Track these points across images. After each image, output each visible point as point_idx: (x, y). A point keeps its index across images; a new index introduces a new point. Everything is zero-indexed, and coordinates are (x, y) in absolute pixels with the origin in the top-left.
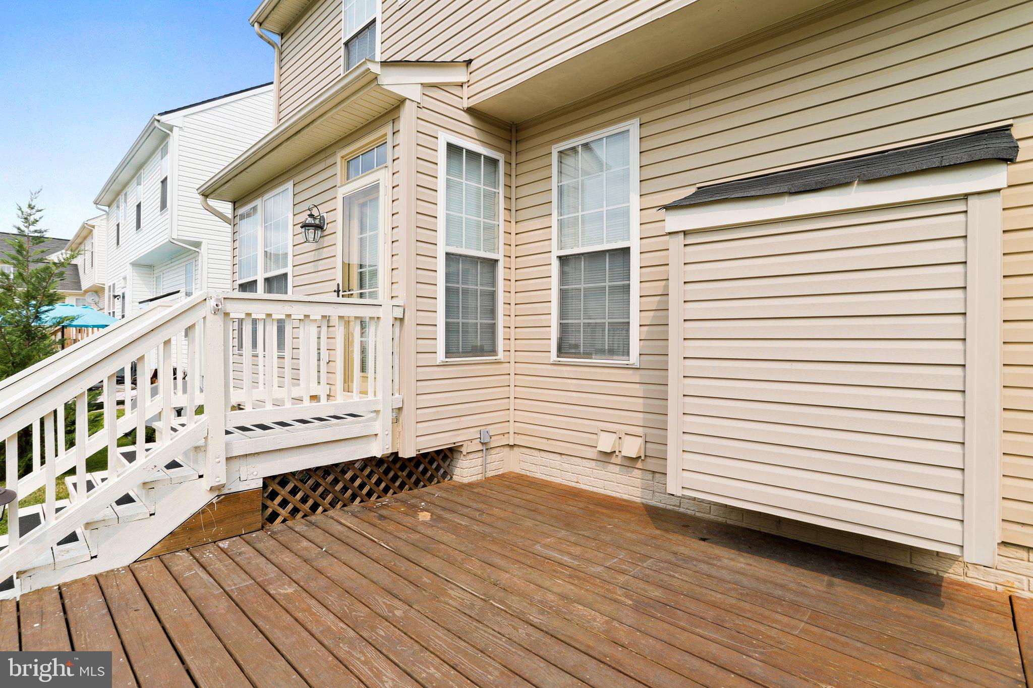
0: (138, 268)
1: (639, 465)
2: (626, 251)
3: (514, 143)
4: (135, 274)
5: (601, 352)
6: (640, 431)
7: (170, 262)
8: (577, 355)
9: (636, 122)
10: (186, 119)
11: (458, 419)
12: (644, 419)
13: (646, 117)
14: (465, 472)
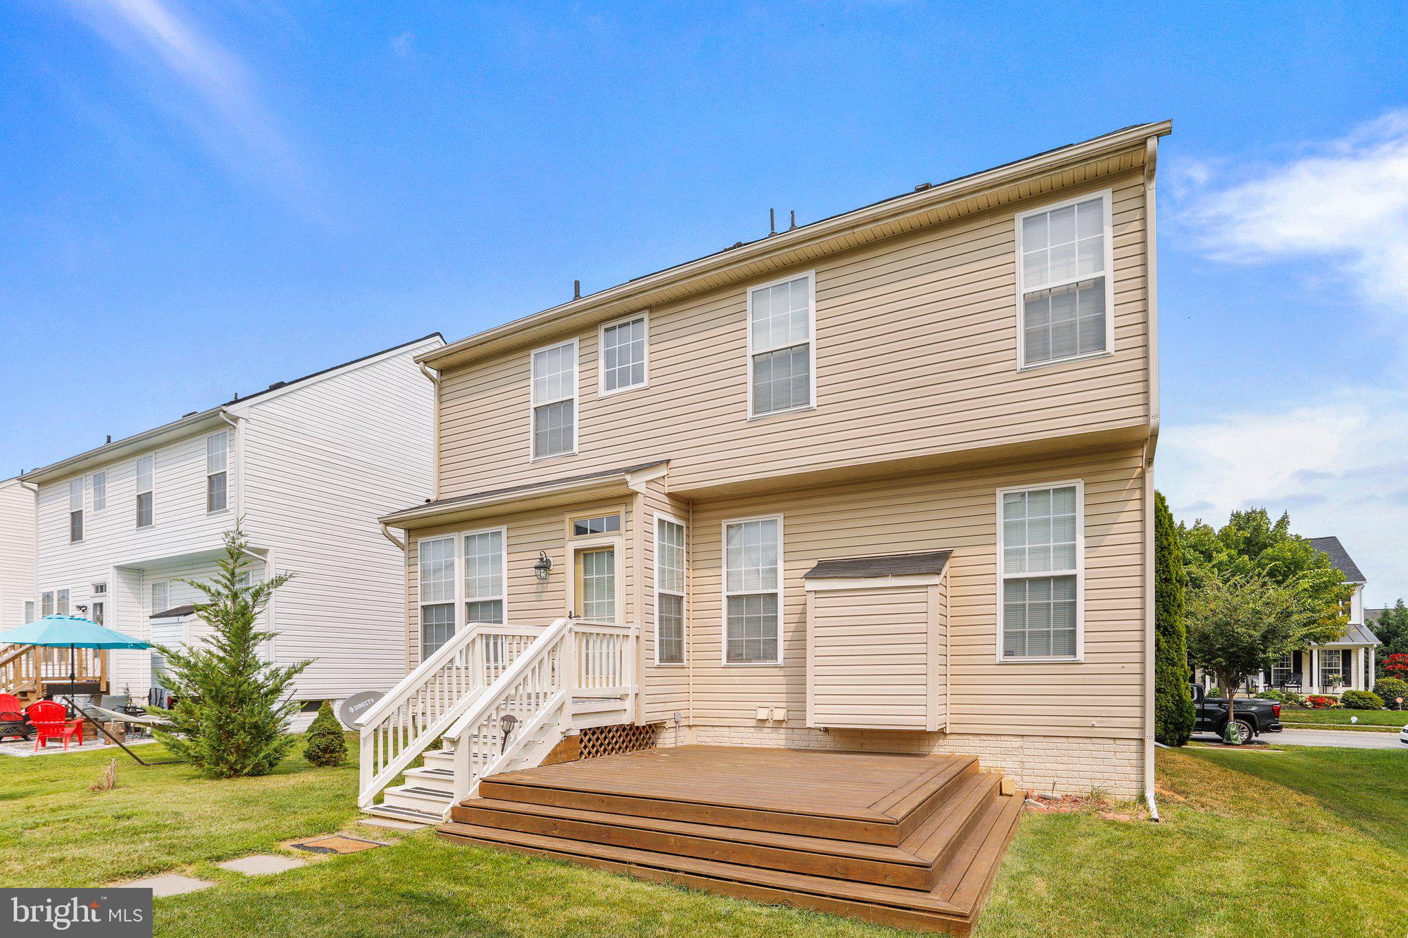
0: (127, 573)
1: (784, 725)
2: (774, 595)
3: (691, 513)
4: (120, 580)
5: (758, 658)
6: (784, 705)
7: (190, 567)
8: (742, 660)
9: (782, 515)
10: (252, 410)
11: (663, 704)
12: (787, 697)
13: (789, 513)
14: (667, 741)
